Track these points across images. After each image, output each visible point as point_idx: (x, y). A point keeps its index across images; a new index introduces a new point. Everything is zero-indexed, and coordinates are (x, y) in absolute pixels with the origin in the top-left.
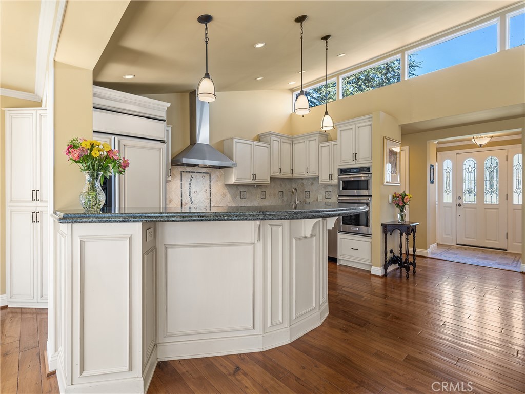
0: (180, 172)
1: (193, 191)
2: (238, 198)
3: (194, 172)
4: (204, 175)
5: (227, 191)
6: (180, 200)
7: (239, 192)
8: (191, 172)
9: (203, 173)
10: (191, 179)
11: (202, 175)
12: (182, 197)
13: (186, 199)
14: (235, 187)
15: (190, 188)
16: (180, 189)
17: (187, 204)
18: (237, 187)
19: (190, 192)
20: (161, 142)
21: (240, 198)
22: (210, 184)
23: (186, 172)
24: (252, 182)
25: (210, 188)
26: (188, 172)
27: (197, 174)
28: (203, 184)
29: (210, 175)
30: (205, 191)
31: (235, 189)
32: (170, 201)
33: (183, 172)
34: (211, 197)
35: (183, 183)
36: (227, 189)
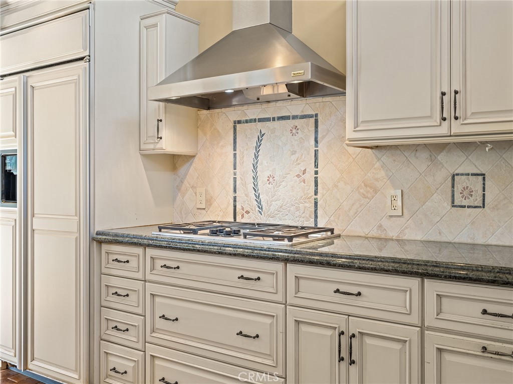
0: (232, 125)
1: (263, 176)
2: (440, 202)
3: (268, 120)
4: (298, 122)
5: (382, 173)
6: (232, 201)
7: (442, 175)
8: (260, 120)
9: (295, 117)
10: (260, 140)
11: (290, 123)
12: (235, 191)
13: (246, 199)
14: (424, 155)
15: (255, 167)
16: (232, 171)
17: (248, 212)
18: (432, 159)
19: (255, 178)
20: (81, 63)
21: (447, 205)
22: (316, 152)
23: (247, 122)
24: (444, 129)
25: (316, 166)
26: (251, 121)
27: (277, 124)
28: (294, 153)
29: (316, 122)
30: (298, 176)
31: (421, 162)
32: (209, 202)
33: (239, 122)
34: (319, 196)
35: (238, 152)
36: (383, 166)
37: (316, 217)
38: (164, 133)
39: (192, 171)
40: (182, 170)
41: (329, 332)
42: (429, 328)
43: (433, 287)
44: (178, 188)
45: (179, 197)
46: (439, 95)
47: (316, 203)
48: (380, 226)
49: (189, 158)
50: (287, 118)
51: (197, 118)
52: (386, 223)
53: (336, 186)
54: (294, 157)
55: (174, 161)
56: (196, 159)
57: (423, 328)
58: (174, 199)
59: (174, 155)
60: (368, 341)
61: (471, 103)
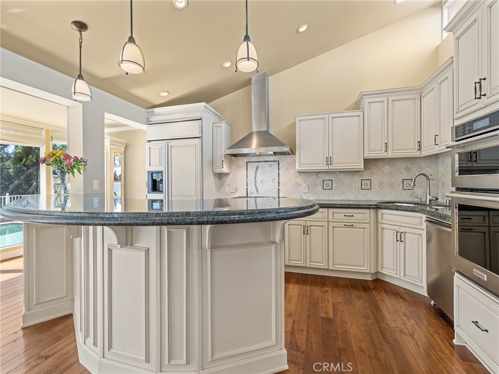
0: (246, 163)
1: (258, 181)
2: (320, 188)
3: (260, 162)
4: (272, 163)
5: (301, 180)
6: (246, 189)
7: (320, 180)
8: (257, 162)
9: (270, 161)
10: (257, 168)
11: (269, 163)
12: (247, 186)
13: (251, 189)
14: (315, 174)
15: (255, 178)
16: (246, 179)
17: (252, 193)
18: (317, 176)
19: (255, 182)
20: (197, 139)
21: (322, 189)
22: (279, 173)
23: (252, 162)
24: (327, 168)
25: (279, 177)
26: (253, 162)
27: (264, 163)
28: (270, 173)
29: (279, 163)
30: (272, 181)
31: (314, 177)
32: (236, 190)
33: (249, 162)
34: (280, 187)
35: (248, 172)
36: (302, 178)
37: (279, 194)
38: (224, 165)
39: (228, 180)
40: (224, 179)
41: (300, 227)
42: (330, 222)
43: (331, 211)
44: (222, 185)
45: (222, 189)
46: (325, 158)
47: (279, 190)
48: (301, 196)
49: (227, 174)
50: (268, 161)
51: (231, 160)
52: (303, 195)
53: (286, 184)
54: (270, 174)
55: (220, 176)
56: (230, 175)
57: (328, 222)
58: (220, 189)
59: (220, 173)
60: (312, 227)
61: (334, 161)
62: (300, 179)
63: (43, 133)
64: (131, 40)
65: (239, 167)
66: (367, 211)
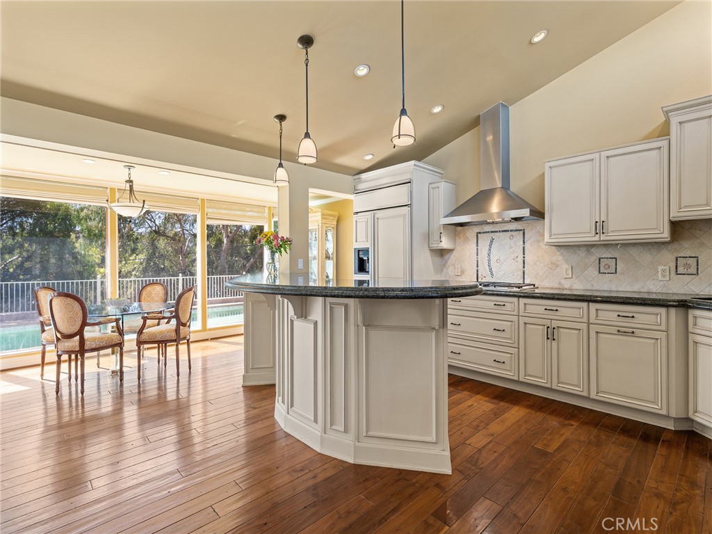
0: (475, 234)
1: (493, 259)
2: (592, 271)
3: (497, 232)
4: (513, 233)
5: (561, 258)
6: (476, 272)
7: (593, 259)
8: (492, 232)
9: (511, 231)
10: (492, 242)
11: (510, 233)
12: (477, 267)
13: (483, 270)
14: (584, 249)
15: (489, 255)
16: (476, 257)
17: (485, 277)
18: (588, 251)
19: (489, 260)
20: (406, 207)
21: (596, 273)
22: (524, 248)
23: (484, 233)
24: (597, 238)
25: (524, 254)
26: (486, 232)
27: (501, 233)
28: (511, 248)
29: (524, 233)
30: (514, 259)
31: (582, 253)
32: (463, 272)
33: (480, 233)
34: (525, 269)
35: (479, 248)
36: (562, 254)
37: (524, 279)
38: (443, 239)
39: (452, 258)
40: (446, 257)
41: (542, 327)
42: (591, 324)
43: (593, 306)
44: (444, 265)
45: (445, 270)
46: (594, 222)
47: (524, 273)
48: (560, 283)
49: (450, 251)
50: (508, 231)
51: (456, 231)
52: (563, 281)
53: (535, 264)
54: (511, 250)
55: (442, 253)
56: (455, 251)
57: (589, 324)
58: (442, 271)
60: (561, 330)
61: (612, 226)
62: (558, 257)
63: (267, 210)
64: (307, 135)
65: (467, 239)
66: (663, 311)
